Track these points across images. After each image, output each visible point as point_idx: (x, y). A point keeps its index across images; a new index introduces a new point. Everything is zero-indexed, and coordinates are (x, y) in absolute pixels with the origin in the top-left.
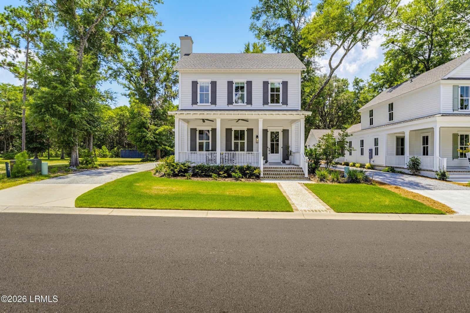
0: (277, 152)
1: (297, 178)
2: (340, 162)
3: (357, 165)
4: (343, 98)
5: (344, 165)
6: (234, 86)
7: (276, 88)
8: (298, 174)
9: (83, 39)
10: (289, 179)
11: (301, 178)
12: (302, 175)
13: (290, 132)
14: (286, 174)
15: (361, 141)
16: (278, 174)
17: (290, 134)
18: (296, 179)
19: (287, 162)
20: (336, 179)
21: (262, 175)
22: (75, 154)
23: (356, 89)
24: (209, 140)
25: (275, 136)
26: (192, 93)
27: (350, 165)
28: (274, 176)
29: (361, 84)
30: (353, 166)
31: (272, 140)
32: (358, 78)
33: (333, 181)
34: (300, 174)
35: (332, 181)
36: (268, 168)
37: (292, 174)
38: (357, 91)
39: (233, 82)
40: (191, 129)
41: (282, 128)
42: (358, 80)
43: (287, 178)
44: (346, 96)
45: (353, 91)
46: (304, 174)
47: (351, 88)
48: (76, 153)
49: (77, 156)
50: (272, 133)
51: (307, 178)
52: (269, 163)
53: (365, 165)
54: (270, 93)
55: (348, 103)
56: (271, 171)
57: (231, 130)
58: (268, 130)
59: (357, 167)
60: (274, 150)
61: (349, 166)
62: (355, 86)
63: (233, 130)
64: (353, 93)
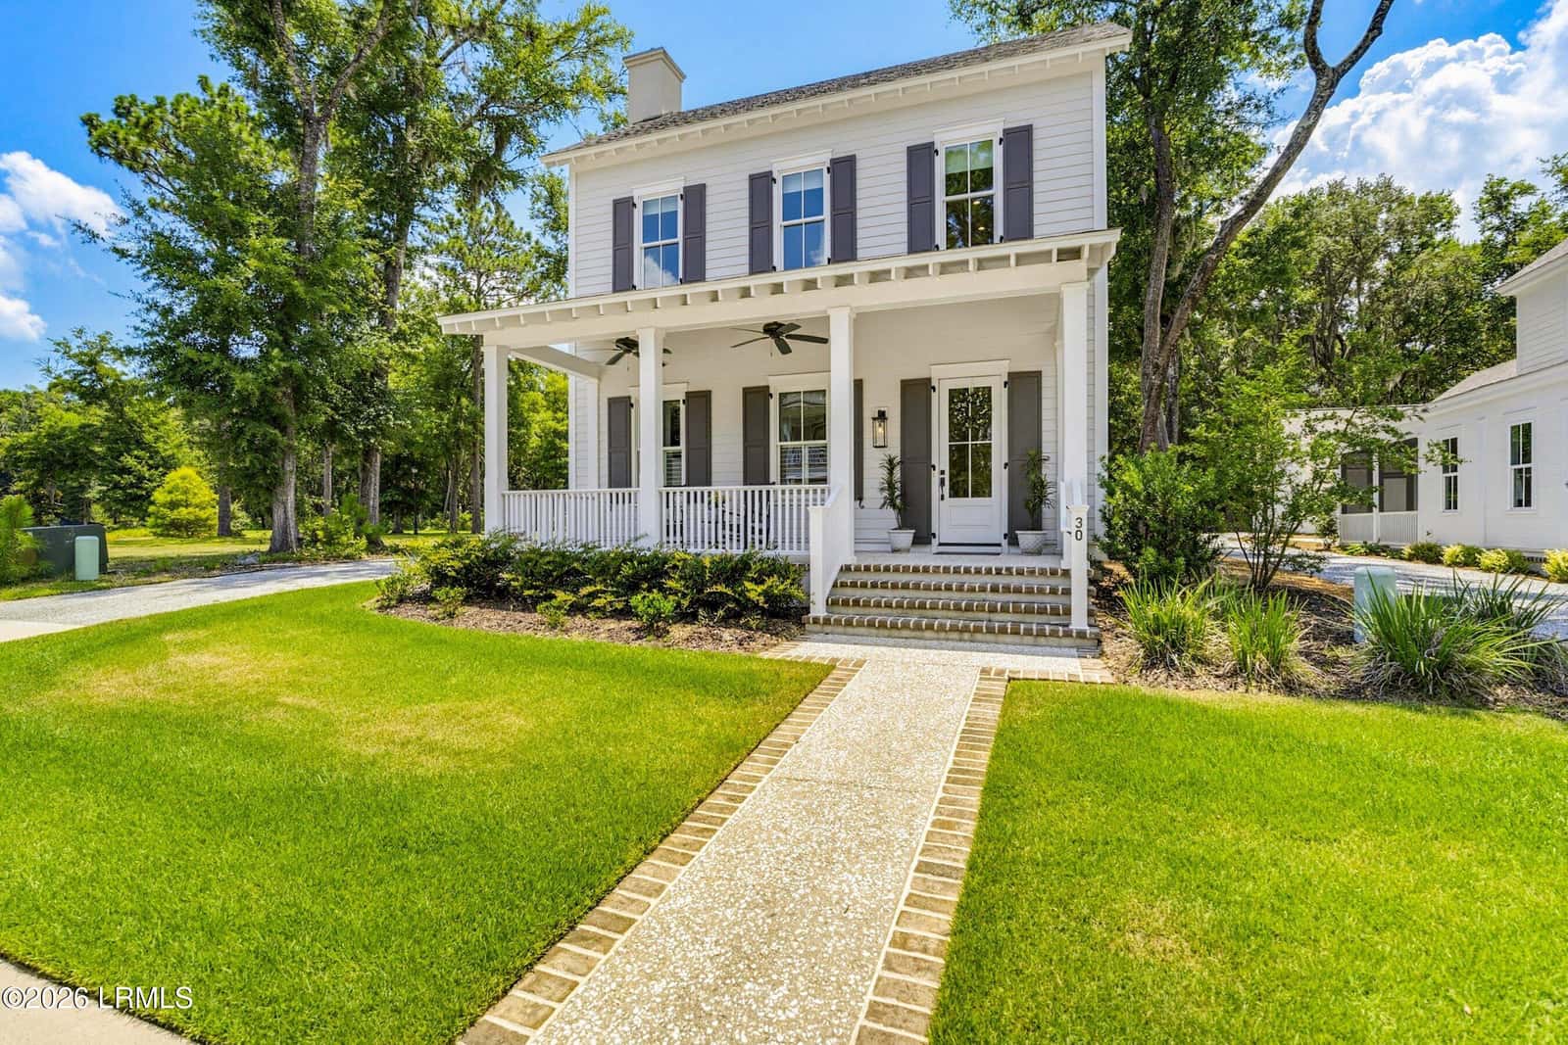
0: (982, 489)
1: (1016, 632)
2: (1394, 544)
3: (1488, 558)
4: (1428, 272)
5: (1411, 558)
6: (777, 192)
7: (972, 172)
8: (1029, 611)
9: (310, 125)
10: (966, 636)
11: (1041, 634)
12: (1055, 612)
13: (1046, 382)
14: (958, 608)
15: (1515, 429)
16: (911, 606)
17: (1046, 393)
18: (1009, 638)
19: (1027, 538)
20: (1261, 662)
21: (818, 610)
22: (281, 511)
23: (1498, 229)
24: (677, 443)
25: (970, 407)
26: (615, 251)
27: (1446, 558)
28: (878, 615)
29: (1522, 205)
30: (1466, 565)
31: (957, 431)
32: (1501, 181)
33: (1240, 671)
34: (1042, 611)
35: (1234, 673)
36: (877, 569)
37: (993, 610)
38: (1500, 238)
39: (775, 176)
40: (612, 402)
41: (1003, 369)
42: (1505, 189)
43: (954, 629)
44: (1440, 266)
45: (1479, 239)
46: (1068, 612)
47: (1467, 232)
48: (285, 508)
49: (286, 518)
50: (957, 395)
51: (1081, 635)
52: (940, 544)
53: (1545, 561)
54: (941, 199)
55: (1453, 296)
56: (884, 586)
57: (764, 392)
58: (934, 383)
59: (1489, 570)
60: (968, 478)
61: (1439, 562)
62: (1489, 219)
63: (775, 391)
64: (1480, 250)
